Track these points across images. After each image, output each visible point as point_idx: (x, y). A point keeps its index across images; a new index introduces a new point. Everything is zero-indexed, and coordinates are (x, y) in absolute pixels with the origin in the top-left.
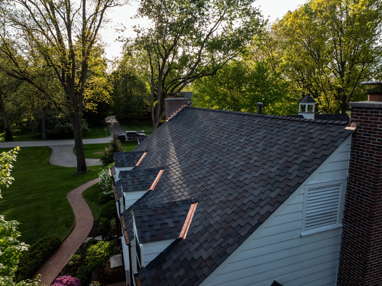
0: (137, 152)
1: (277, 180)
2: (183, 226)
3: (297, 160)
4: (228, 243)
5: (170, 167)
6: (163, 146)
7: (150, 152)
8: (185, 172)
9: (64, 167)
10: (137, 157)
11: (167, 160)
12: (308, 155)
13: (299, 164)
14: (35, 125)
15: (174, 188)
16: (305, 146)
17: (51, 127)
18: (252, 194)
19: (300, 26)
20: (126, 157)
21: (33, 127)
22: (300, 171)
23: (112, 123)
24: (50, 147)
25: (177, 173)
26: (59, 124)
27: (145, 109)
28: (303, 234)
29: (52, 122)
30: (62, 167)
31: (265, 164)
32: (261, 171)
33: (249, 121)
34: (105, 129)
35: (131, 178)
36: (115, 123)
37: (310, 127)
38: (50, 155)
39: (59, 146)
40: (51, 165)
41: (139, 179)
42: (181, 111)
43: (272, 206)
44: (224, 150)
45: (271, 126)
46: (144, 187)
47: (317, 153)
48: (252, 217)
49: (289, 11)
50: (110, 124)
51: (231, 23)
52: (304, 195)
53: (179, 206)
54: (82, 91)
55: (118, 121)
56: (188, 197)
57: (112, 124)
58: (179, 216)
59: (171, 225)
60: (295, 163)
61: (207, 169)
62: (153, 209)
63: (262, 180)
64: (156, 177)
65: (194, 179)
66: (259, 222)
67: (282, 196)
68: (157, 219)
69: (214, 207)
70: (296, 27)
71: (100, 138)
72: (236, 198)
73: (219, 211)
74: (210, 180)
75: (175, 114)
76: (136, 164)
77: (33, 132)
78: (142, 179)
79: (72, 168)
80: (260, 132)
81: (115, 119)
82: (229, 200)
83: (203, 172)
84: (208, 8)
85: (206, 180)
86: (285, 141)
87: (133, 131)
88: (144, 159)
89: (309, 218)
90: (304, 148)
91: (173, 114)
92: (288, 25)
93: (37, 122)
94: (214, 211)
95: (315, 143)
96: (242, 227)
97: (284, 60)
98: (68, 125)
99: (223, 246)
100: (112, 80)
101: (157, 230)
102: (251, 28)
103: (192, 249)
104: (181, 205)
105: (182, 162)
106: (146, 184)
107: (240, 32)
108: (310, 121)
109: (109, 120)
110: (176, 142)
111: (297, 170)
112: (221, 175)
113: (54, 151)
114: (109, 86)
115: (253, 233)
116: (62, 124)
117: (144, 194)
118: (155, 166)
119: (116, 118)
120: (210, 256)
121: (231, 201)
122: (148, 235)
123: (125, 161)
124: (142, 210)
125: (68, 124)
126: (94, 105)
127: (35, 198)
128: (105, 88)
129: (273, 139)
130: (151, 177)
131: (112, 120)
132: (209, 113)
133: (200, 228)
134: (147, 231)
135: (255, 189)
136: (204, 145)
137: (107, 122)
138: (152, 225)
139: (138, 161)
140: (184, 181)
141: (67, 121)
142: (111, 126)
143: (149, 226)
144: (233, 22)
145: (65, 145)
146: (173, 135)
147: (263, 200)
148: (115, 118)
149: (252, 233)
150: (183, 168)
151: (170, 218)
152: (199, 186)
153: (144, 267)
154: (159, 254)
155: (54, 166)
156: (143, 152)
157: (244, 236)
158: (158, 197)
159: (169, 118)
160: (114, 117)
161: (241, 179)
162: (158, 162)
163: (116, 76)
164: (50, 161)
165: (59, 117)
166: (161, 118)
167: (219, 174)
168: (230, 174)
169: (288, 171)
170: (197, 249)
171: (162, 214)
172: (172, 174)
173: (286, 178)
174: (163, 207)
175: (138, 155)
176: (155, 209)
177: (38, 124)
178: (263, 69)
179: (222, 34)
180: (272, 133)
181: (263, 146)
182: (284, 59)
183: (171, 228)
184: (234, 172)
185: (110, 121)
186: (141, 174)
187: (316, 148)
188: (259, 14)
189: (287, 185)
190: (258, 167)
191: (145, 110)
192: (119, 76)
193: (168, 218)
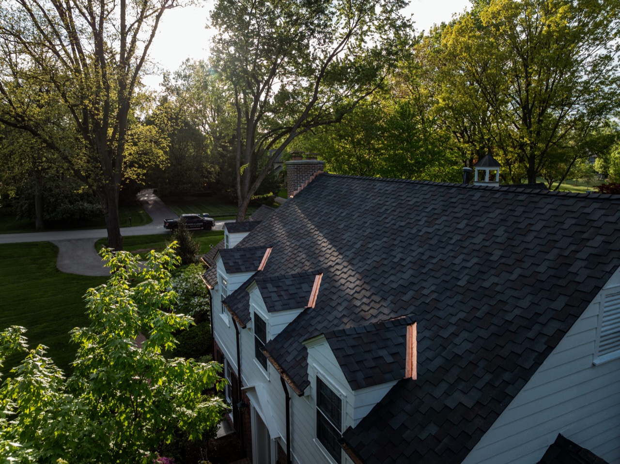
0: (256, 248)
1: (554, 284)
2: (405, 359)
3: (579, 253)
4: (504, 380)
5: (332, 270)
6: (302, 238)
7: (278, 248)
8: (369, 277)
9: (87, 277)
10: (256, 255)
11: (322, 259)
12: (597, 246)
13: (585, 260)
14: (22, 206)
15: (358, 303)
16: (585, 232)
17: (50, 209)
18: (517, 306)
19: (468, 48)
20: (241, 256)
21: (18, 210)
22: (591, 269)
23: (151, 200)
24: (53, 242)
25: (352, 279)
26: (65, 204)
27: (207, 177)
28: (597, 361)
29: (52, 200)
30: (82, 276)
31: (521, 261)
32: (517, 272)
33: (461, 196)
34: (141, 212)
35: (275, 289)
36: (155, 201)
37: (582, 204)
38: (57, 257)
39: (69, 241)
40: (62, 273)
41: (287, 290)
42: (313, 181)
43: (563, 322)
44: (433, 242)
45: (508, 204)
46: (298, 303)
47: (611, 243)
48: (533, 340)
49: (442, 23)
50: (146, 202)
51: (362, 40)
52: (600, 305)
53: (390, 329)
54: (121, 148)
55: (159, 197)
56: (392, 315)
57: (150, 202)
58: (396, 345)
59: (389, 359)
60: (577, 259)
61: (410, 272)
62: (354, 336)
63: (526, 285)
64: (312, 286)
65: (393, 288)
66: (549, 346)
67: (573, 306)
68: (366, 352)
69: (452, 329)
70: (462, 48)
71: (135, 226)
72: (488, 313)
73: (464, 335)
74: (425, 288)
75: (303, 185)
76: (258, 267)
77: (18, 217)
78: (292, 290)
79: (101, 277)
80: (490, 212)
81: (153, 195)
82: (475, 316)
83: (406, 276)
84: (331, 16)
85: (416, 288)
86: (544, 226)
87: (193, 215)
88: (269, 259)
89: (605, 338)
90: (585, 236)
91: (301, 186)
92: (448, 45)
93: (25, 200)
94: (455, 335)
95: (600, 228)
96: (520, 355)
97: (440, 101)
98: (82, 205)
99: (496, 385)
100: (168, 129)
101: (371, 368)
102: (394, 48)
103: (438, 393)
104: (392, 329)
105: (355, 262)
106: (300, 298)
107: (376, 53)
108: (578, 196)
109: (144, 196)
110: (326, 231)
111: (585, 267)
112: (443, 280)
113: (62, 249)
114: (163, 140)
115: (545, 362)
116: (71, 203)
117: (298, 314)
118: (299, 269)
119: (155, 193)
120: (478, 402)
121: (481, 319)
122: (360, 376)
123: (240, 263)
124: (340, 339)
125: (81, 203)
126: (139, 171)
127: (47, 329)
128: (157, 143)
129: (520, 223)
130: (305, 287)
131: (148, 197)
132: (375, 184)
133: (438, 362)
134: (358, 371)
135: (519, 299)
136: (387, 235)
137: (142, 199)
138: (362, 361)
139: (260, 263)
140: (373, 290)
141: (79, 199)
142: (150, 206)
143: (357, 362)
144: (366, 38)
145: (79, 240)
146: (316, 219)
147: (541, 315)
148: (153, 193)
149: (543, 362)
150: (360, 270)
151: (382, 348)
152: (406, 298)
153: (353, 428)
154: (375, 405)
155: (68, 274)
156: (264, 249)
157: (530, 369)
158: (330, 318)
159: (295, 193)
160: (151, 191)
161: (486, 284)
162: (303, 263)
163: (173, 122)
164: (58, 267)
165: (80, 191)
166: (253, 192)
167: (438, 278)
168: (460, 277)
169: (569, 270)
170: (447, 394)
171: (369, 343)
172: (343, 281)
173: (570, 281)
174: (368, 332)
175: (259, 253)
176: (357, 336)
177: (27, 205)
178: (409, 114)
179: (346, 58)
180: (514, 215)
181: (506, 235)
182: (440, 98)
183: (390, 363)
184: (467, 274)
185: (146, 198)
186: (288, 282)
187: (606, 235)
188: (410, 26)
189: (577, 290)
190: (509, 265)
191: (207, 180)
192: (180, 123)
193: (380, 348)
